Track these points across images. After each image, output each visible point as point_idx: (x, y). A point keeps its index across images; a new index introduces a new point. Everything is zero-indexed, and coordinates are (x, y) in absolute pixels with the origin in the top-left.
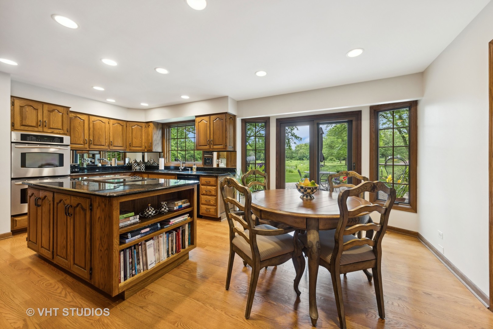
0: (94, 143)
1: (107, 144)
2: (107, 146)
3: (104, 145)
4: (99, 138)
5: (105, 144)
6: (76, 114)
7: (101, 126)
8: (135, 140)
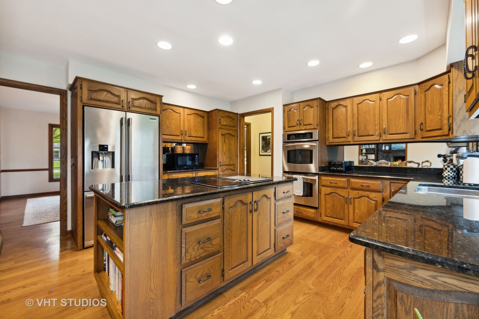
0: (358, 134)
1: (377, 133)
2: (377, 136)
3: (372, 135)
4: (365, 125)
5: (375, 133)
6: (338, 102)
7: (368, 107)
8: (430, 116)
